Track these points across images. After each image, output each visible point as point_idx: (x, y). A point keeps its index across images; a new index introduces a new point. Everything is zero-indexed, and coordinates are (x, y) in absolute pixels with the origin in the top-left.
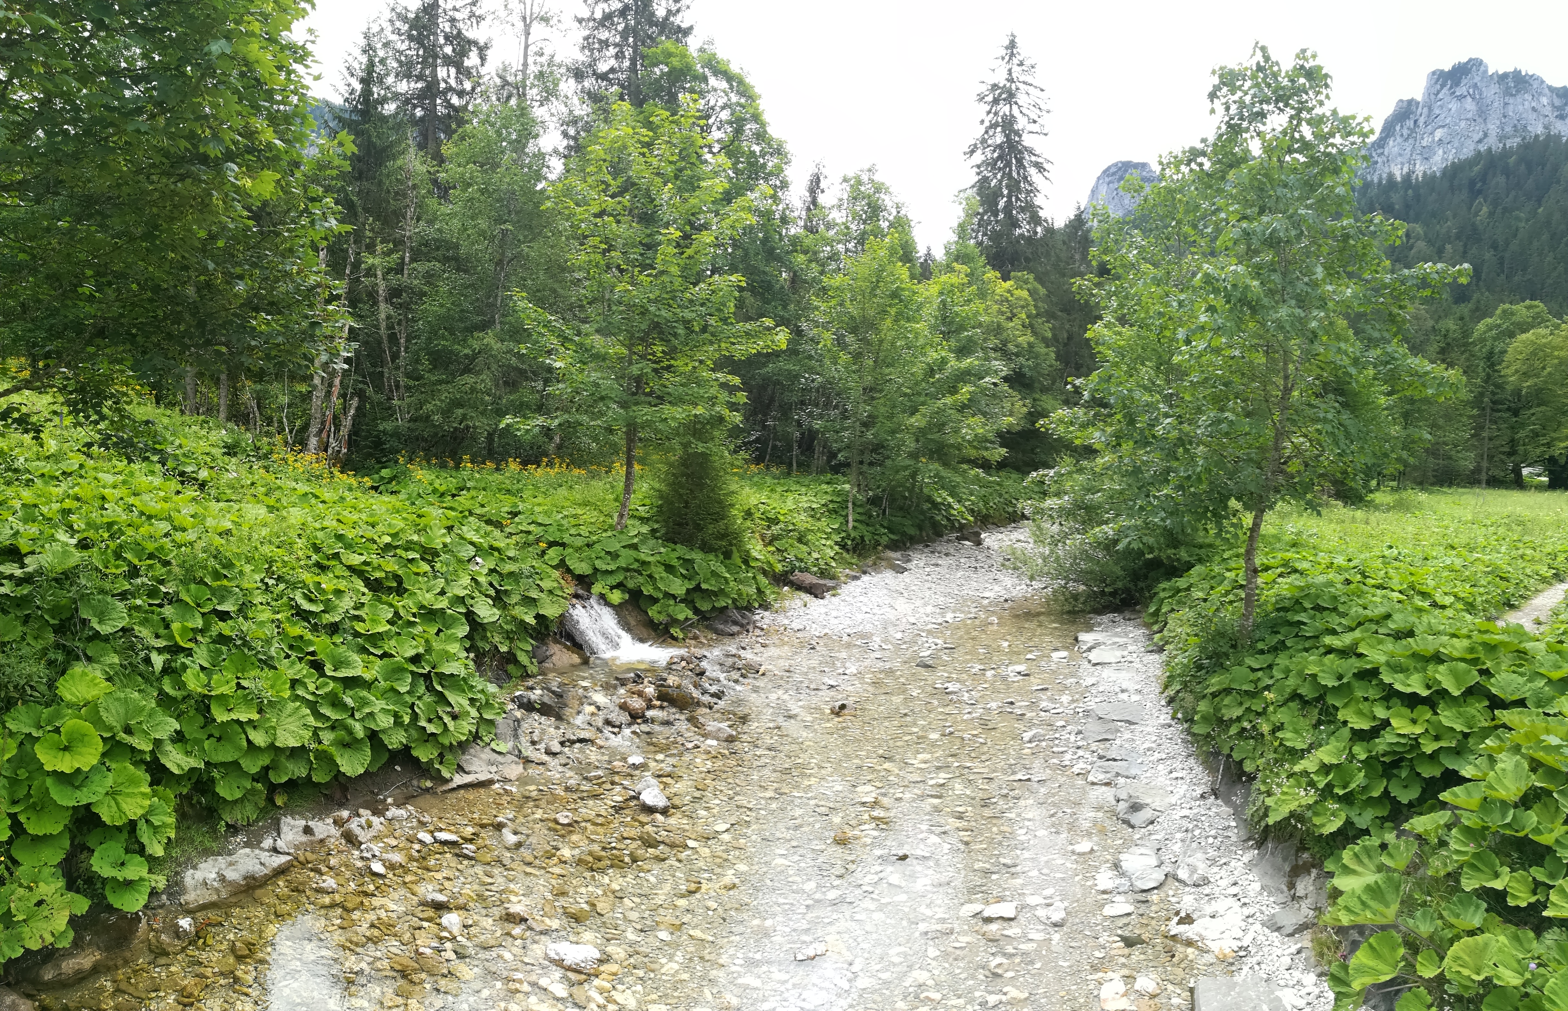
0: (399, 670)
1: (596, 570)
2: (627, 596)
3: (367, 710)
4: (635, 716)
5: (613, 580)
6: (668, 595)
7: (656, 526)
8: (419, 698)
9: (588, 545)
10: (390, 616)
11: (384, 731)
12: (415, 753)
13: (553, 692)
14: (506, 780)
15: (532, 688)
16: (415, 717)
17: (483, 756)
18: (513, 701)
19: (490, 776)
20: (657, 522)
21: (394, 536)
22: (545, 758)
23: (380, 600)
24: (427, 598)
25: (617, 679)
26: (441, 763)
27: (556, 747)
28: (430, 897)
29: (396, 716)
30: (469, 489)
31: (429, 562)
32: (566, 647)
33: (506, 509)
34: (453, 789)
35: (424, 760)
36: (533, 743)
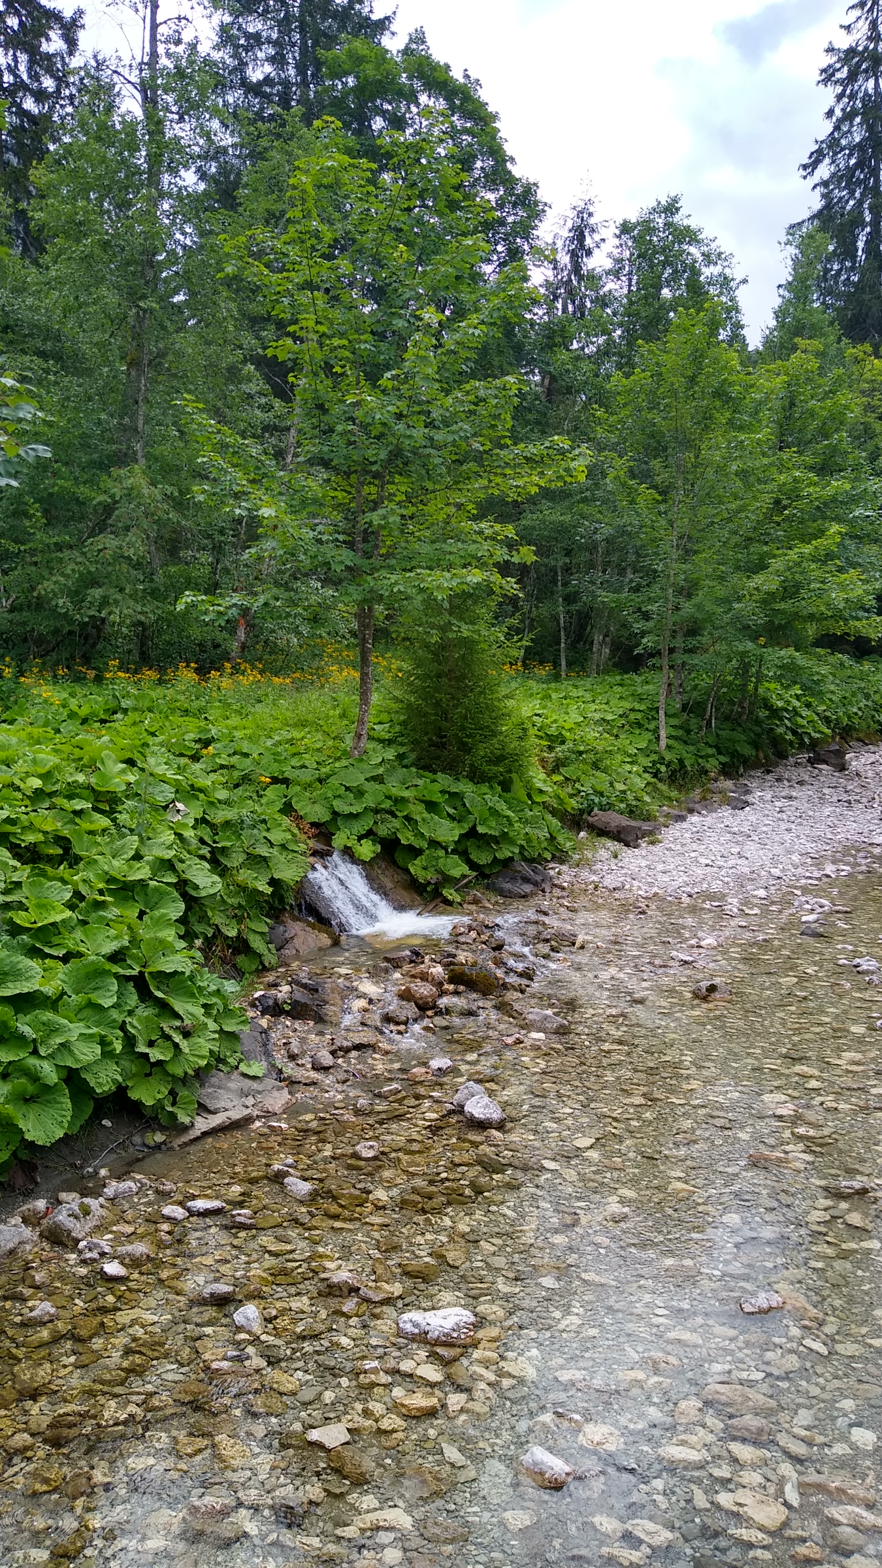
0: (97, 974)
1: (335, 814)
2: (378, 848)
3: (59, 1040)
4: (424, 1007)
5: (361, 826)
6: (434, 844)
7: (402, 750)
8: (130, 1013)
9: (320, 781)
10: (68, 895)
11: (85, 1068)
12: (133, 1095)
13: (305, 986)
14: (269, 1115)
15: (275, 985)
16: (130, 1041)
17: (232, 1085)
18: (253, 1005)
19: (246, 1112)
20: (402, 744)
21: (46, 777)
22: (314, 1075)
23: (43, 874)
24: (117, 866)
25: (387, 960)
26: (174, 1104)
27: (327, 1059)
28: (207, 1291)
29: (103, 1042)
30: (125, 711)
31: (110, 813)
32: (309, 924)
33: (191, 736)
34: (197, 1139)
35: (150, 1103)
36: (293, 1057)
